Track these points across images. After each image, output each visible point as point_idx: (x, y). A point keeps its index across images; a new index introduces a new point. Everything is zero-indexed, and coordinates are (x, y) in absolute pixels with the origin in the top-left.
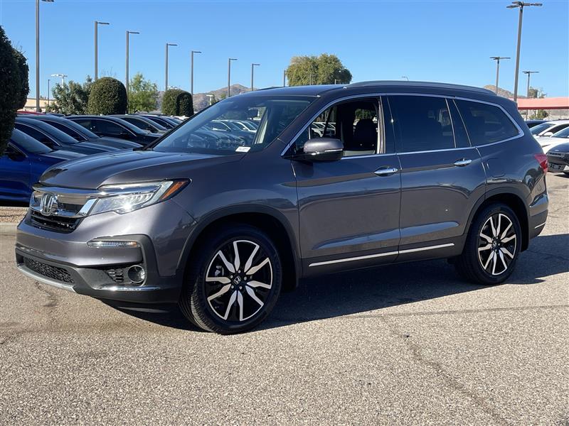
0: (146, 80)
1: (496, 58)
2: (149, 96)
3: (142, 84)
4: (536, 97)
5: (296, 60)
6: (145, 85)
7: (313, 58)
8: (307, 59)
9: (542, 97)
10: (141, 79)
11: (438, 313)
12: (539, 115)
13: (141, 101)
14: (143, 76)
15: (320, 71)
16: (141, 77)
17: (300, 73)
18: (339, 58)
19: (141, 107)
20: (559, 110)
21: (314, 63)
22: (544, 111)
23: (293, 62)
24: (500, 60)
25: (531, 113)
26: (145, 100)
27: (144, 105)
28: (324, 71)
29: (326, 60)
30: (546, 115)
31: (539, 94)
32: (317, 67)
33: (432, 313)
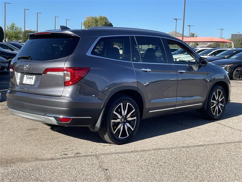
0: (16, 25)
1: (176, 19)
2: (18, 33)
3: (14, 28)
4: (193, 37)
5: (88, 18)
6: (16, 28)
7: (95, 17)
8: (93, 18)
9: (196, 37)
10: (14, 25)
11: (128, 152)
12: (195, 45)
13: (14, 35)
14: (15, 24)
15: (99, 23)
16: (14, 24)
17: (89, 24)
18: (107, 18)
19: (14, 38)
20: (203, 43)
21: (96, 20)
22: (197, 43)
23: (86, 19)
24: (177, 20)
25: (191, 44)
26: (16, 35)
27: (15, 37)
28: (100, 23)
29: (101, 18)
30: (197, 45)
31: (195, 36)
32: (97, 22)
33: (125, 153)
